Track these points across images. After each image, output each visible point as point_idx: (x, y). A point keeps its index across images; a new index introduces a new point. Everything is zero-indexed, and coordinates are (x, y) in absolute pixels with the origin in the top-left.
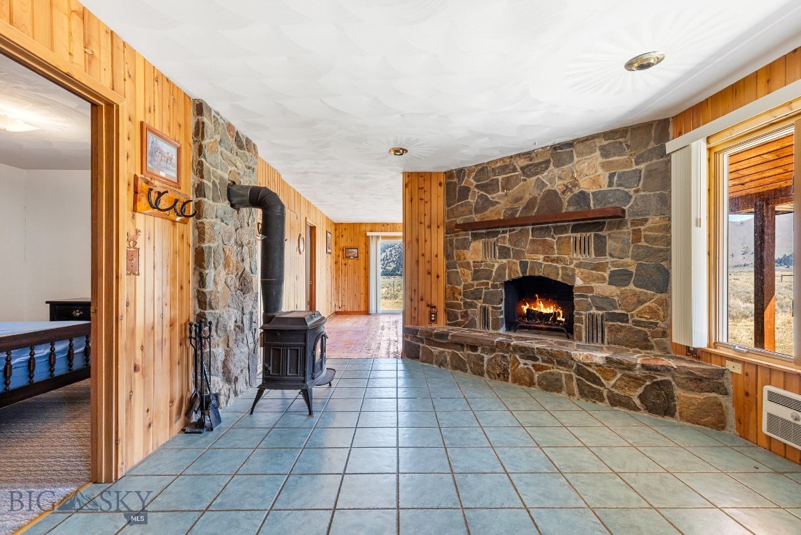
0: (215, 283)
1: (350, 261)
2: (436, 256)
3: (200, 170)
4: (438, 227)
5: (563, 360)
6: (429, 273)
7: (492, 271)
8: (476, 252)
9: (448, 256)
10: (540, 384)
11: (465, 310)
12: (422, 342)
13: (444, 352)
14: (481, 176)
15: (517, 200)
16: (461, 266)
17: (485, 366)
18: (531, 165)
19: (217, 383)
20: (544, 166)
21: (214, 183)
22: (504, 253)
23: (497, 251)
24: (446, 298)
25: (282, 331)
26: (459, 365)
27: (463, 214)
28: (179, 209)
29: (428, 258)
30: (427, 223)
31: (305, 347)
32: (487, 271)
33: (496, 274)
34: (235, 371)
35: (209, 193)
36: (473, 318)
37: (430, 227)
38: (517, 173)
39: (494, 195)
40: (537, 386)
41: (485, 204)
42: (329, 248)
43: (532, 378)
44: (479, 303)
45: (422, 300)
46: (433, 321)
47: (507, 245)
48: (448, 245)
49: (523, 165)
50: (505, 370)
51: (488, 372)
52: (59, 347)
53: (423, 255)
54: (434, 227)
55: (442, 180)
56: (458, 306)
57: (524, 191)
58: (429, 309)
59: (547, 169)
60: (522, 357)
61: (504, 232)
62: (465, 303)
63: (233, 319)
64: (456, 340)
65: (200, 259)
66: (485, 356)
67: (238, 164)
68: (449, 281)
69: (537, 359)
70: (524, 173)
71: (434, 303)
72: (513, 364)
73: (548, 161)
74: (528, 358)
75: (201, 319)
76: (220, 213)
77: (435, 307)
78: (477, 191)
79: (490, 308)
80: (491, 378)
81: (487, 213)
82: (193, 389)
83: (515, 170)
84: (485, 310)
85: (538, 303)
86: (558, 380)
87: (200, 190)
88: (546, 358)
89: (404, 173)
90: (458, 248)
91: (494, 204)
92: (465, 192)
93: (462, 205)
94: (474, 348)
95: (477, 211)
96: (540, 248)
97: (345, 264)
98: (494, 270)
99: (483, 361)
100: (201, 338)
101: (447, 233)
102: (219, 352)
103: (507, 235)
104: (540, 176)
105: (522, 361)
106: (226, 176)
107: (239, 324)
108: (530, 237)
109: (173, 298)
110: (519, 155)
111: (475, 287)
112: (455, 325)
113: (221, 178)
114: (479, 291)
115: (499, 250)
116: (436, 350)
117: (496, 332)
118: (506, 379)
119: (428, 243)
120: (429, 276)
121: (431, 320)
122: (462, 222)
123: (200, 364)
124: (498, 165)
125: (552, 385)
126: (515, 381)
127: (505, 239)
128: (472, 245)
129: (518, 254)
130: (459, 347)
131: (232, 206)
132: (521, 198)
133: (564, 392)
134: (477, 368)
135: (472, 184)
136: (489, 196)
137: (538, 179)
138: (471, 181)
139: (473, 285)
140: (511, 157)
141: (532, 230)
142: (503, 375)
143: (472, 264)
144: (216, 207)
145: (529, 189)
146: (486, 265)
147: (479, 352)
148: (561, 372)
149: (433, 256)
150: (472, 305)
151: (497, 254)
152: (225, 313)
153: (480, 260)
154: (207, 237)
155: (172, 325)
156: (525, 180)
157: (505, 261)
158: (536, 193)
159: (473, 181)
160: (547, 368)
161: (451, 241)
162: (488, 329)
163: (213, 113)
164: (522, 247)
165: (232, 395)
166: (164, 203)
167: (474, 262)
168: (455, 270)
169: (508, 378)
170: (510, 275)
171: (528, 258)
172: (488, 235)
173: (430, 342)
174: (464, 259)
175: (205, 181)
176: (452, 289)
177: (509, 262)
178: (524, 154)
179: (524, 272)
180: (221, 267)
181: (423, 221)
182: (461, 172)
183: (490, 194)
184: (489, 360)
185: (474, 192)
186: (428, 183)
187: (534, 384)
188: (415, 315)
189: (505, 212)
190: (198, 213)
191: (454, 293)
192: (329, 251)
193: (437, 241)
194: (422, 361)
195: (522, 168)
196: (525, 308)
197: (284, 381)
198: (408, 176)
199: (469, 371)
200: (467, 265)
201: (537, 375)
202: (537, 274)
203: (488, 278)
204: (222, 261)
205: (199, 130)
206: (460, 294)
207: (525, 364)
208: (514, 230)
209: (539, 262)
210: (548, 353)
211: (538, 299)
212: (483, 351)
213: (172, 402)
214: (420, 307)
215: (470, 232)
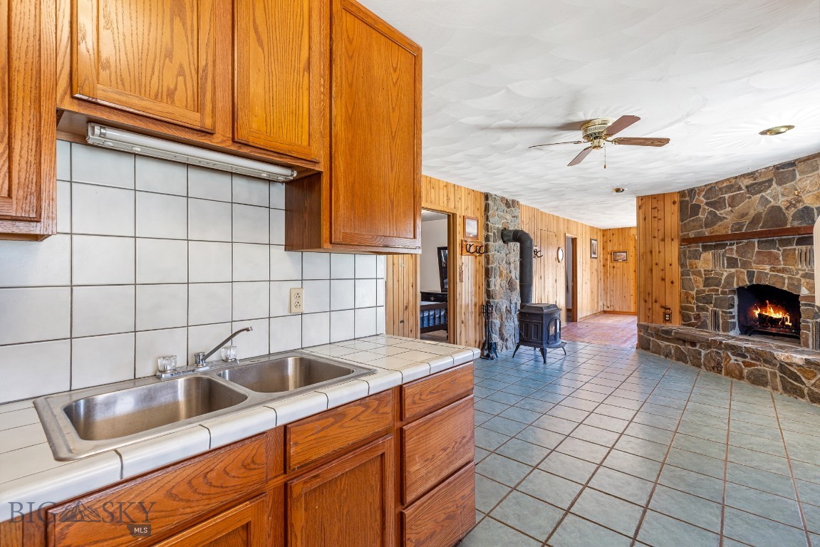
0: (495, 285)
1: (618, 264)
2: (671, 265)
3: (487, 228)
4: (672, 240)
5: (769, 359)
6: (663, 279)
7: (721, 279)
8: (706, 261)
9: (682, 265)
10: (749, 378)
11: (697, 313)
12: (653, 337)
13: (669, 345)
14: (710, 195)
15: (743, 216)
16: (694, 273)
17: (703, 359)
18: (756, 183)
19: (496, 338)
20: (767, 184)
21: (494, 233)
22: (732, 263)
23: (726, 262)
24: (681, 302)
25: (530, 314)
26: (681, 357)
27: (694, 228)
28: (478, 251)
29: (661, 266)
30: (661, 237)
31: (542, 324)
32: (716, 278)
33: (725, 282)
34: (506, 336)
35: (492, 239)
36: (705, 321)
37: (663, 240)
38: (742, 192)
39: (722, 211)
40: (745, 379)
41: (714, 219)
42: (594, 254)
43: (741, 372)
44: (711, 308)
45: (656, 302)
46: (668, 321)
47: (735, 256)
48: (682, 256)
49: (748, 184)
50: (719, 364)
51: (704, 364)
52: (432, 313)
53: (657, 264)
54: (668, 240)
55: (677, 199)
56: (691, 309)
57: (749, 207)
58: (663, 310)
59: (770, 187)
60: (733, 354)
61: (731, 245)
62: (698, 306)
63: (505, 306)
64: (678, 336)
65: (488, 273)
66: (703, 351)
67: (508, 217)
68: (683, 287)
69: (746, 357)
70: (748, 191)
71: (668, 305)
72: (726, 359)
73: (770, 181)
74: (739, 355)
75: (488, 302)
76: (497, 248)
77: (669, 309)
78: (707, 208)
79: (720, 313)
80: (707, 370)
81: (716, 227)
82: (484, 338)
83: (740, 189)
84: (715, 314)
85: (768, 309)
86: (765, 376)
87: (487, 239)
88: (754, 356)
89: (638, 197)
90: (690, 258)
91: (722, 219)
92: (696, 209)
93: (693, 221)
94: (693, 344)
95: (707, 226)
96: (766, 259)
97: (614, 267)
98: (723, 278)
99: (700, 355)
100: (488, 313)
101: (681, 245)
102: (497, 322)
103: (734, 247)
104: (764, 194)
105: (733, 358)
106: (500, 226)
107: (509, 308)
108: (756, 249)
109: (475, 293)
110: (743, 176)
111: (707, 293)
112: (689, 325)
113: (498, 228)
114: (710, 296)
115: (727, 260)
116: (663, 344)
117: (725, 333)
118: (720, 372)
119: (662, 254)
120: (663, 282)
121: (666, 320)
122: (693, 236)
123: (488, 326)
124: (725, 185)
125: (758, 380)
126: (727, 374)
127: (733, 251)
128: (702, 255)
129: (745, 265)
130: (681, 342)
131: (504, 242)
132: (747, 214)
133: (769, 387)
134: (695, 361)
135: (702, 202)
136: (718, 212)
137: (762, 197)
138: (701, 199)
139: (704, 291)
140: (736, 177)
141: (758, 242)
142: (717, 368)
143: (703, 272)
144: (495, 245)
145: (754, 205)
146: (716, 273)
147: (697, 348)
148: (767, 369)
149: (667, 265)
150: (703, 309)
151: (726, 264)
152: (501, 302)
153: (710, 269)
154: (490, 262)
155: (475, 305)
156: (750, 198)
157: (733, 270)
158: (760, 209)
159: (703, 199)
160: (754, 365)
161: (685, 251)
162: (719, 331)
163: (493, 196)
164: (749, 258)
165: (504, 348)
166: (472, 250)
167: (705, 271)
168: (688, 277)
169: (721, 371)
170: (738, 284)
171: (755, 268)
172: (716, 247)
173: (659, 337)
174: (696, 267)
175: (490, 234)
176: (687, 294)
177: (737, 271)
178: (748, 174)
179: (751, 281)
180: (498, 277)
181: (656, 235)
182: (692, 192)
183: (718, 210)
184: (706, 355)
185: (704, 209)
186: (662, 203)
187: (743, 378)
188: (650, 314)
189: (732, 226)
190: (487, 250)
191: (687, 298)
192: (593, 256)
193: (672, 251)
194: (652, 352)
195: (747, 187)
196: (757, 312)
197: (530, 342)
198: (642, 200)
199: (689, 362)
200: (699, 273)
201: (746, 371)
202: (763, 283)
203: (718, 285)
204: (498, 274)
205: (487, 208)
206: (693, 298)
207: (736, 360)
208: (740, 243)
209: (766, 273)
210: (754, 351)
211: (768, 305)
212: (701, 346)
213: (476, 341)
214: (654, 308)
215: (700, 244)
